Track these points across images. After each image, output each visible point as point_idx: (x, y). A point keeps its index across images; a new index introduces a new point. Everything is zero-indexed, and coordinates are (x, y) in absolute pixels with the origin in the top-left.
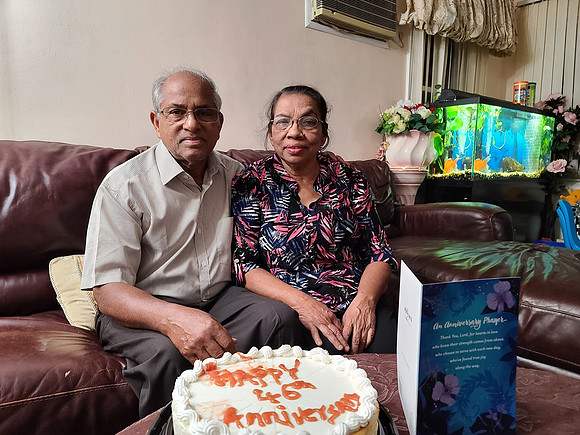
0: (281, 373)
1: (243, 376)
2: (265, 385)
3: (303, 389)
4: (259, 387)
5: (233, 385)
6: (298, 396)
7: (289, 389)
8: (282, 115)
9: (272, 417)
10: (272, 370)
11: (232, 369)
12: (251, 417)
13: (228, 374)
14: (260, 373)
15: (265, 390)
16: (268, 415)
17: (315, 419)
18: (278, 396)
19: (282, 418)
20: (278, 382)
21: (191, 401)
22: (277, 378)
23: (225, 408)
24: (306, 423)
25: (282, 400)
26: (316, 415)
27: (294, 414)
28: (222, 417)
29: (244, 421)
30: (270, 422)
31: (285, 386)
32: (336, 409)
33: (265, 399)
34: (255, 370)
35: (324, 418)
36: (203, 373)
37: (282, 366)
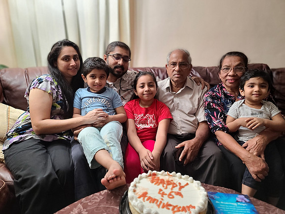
0: (177, 186)
1: (162, 182)
2: (166, 188)
3: (178, 196)
4: (162, 188)
5: (155, 184)
6: (173, 197)
7: (173, 194)
8: (226, 66)
9: (155, 202)
10: (174, 184)
11: (161, 177)
12: (150, 198)
13: (158, 179)
14: (169, 183)
15: (164, 190)
16: (155, 200)
17: (169, 209)
18: (166, 194)
19: (158, 203)
20: (172, 189)
21: (137, 185)
22: (174, 187)
23: (145, 191)
24: (165, 209)
25: (165, 197)
26: (171, 208)
27: (164, 204)
28: (141, 194)
29: (146, 198)
30: (153, 202)
31: (173, 192)
32: (180, 209)
33: (160, 194)
34: (168, 181)
35: (173, 209)
36: (150, 175)
37: (180, 184)
